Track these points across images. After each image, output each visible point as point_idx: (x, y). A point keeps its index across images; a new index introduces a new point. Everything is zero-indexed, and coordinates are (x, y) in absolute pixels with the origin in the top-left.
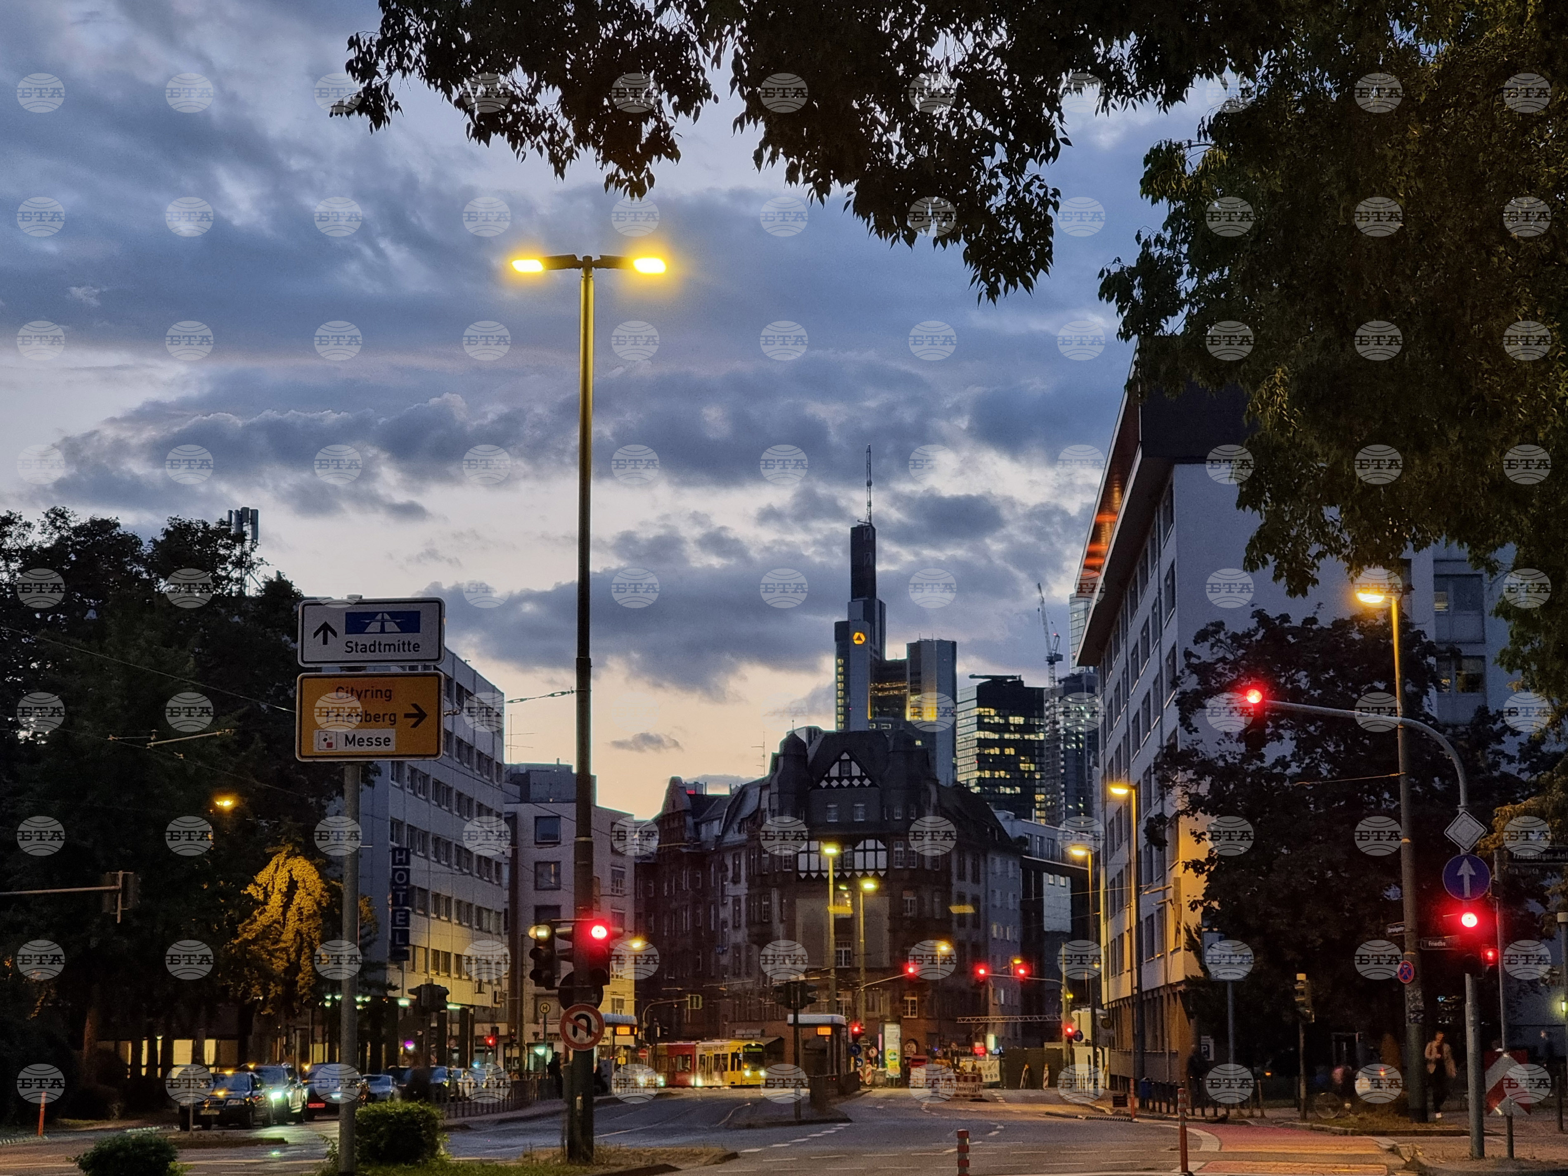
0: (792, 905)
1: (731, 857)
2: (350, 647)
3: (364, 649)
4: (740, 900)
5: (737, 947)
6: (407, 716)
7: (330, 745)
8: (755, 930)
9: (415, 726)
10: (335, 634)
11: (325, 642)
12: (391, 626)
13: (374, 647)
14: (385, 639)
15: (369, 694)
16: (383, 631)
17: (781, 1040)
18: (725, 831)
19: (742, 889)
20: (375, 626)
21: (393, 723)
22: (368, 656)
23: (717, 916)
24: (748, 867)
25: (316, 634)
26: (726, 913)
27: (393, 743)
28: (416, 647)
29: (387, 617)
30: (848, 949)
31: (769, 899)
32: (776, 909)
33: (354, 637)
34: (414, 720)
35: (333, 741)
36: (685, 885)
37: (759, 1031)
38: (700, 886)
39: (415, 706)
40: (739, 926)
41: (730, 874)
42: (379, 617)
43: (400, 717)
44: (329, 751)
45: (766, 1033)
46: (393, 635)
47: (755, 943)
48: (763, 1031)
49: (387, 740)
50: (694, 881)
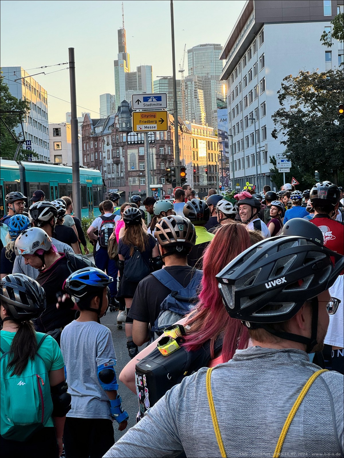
0: (126, 152)
1: (106, 137)
2: (145, 105)
3: (148, 105)
4: (109, 150)
5: (109, 165)
6: (159, 121)
7: (141, 129)
8: (115, 159)
9: (161, 123)
10: (141, 102)
11: (138, 104)
12: (154, 100)
13: (150, 105)
14: (153, 103)
15: (150, 116)
16: (152, 101)
17: (124, 192)
18: (103, 130)
19: (110, 147)
20: (150, 100)
21: (156, 123)
22: (149, 107)
23: (102, 156)
24: (112, 140)
25: (136, 102)
26: (105, 155)
27: (156, 128)
28: (161, 105)
29: (153, 97)
30: (144, 164)
31: (119, 150)
32: (121, 153)
33: (146, 103)
34: (162, 122)
35: (142, 127)
36: (92, 147)
37: (117, 190)
38: (96, 147)
39: (161, 119)
40: (110, 159)
41: (106, 143)
42: (151, 98)
43: (158, 121)
44: (141, 130)
45: (119, 190)
46: (155, 102)
47: (115, 163)
48: (118, 189)
49: (155, 127)
50: (94, 145)
